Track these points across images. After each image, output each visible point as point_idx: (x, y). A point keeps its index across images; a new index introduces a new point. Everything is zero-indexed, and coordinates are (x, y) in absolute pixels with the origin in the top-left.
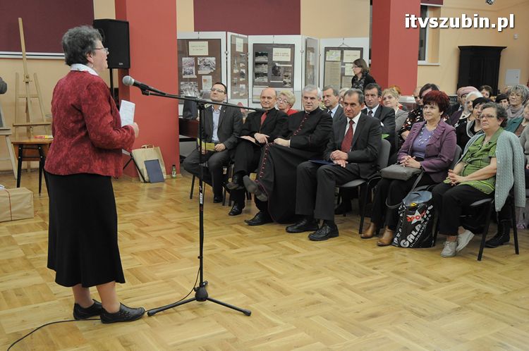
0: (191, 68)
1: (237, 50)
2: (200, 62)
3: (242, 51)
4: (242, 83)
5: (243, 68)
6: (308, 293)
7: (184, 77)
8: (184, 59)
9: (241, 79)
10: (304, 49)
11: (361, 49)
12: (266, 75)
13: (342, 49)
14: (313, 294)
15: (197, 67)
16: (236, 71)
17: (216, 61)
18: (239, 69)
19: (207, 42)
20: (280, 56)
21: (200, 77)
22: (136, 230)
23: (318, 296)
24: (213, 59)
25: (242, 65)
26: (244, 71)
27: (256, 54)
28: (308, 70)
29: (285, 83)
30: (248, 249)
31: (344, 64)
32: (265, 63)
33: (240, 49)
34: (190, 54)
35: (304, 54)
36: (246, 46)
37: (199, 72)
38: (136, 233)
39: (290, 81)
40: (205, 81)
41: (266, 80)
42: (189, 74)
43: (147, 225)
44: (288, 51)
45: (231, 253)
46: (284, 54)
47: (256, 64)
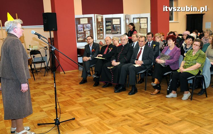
0: (81, 29)
1: (99, 21)
2: (85, 26)
3: (101, 21)
4: (101, 33)
5: (101, 27)
6: (123, 116)
7: (79, 32)
8: (78, 25)
9: (101, 32)
10: (125, 19)
11: (147, 18)
12: (110, 30)
13: (140, 18)
14: (125, 116)
15: (84, 28)
16: (99, 29)
17: (91, 25)
18: (100, 28)
19: (87, 19)
20: (115, 22)
21: (85, 32)
22: (60, 93)
23: (127, 117)
24: (90, 25)
25: (101, 26)
26: (102, 29)
27: (106, 22)
28: (127, 27)
29: (118, 32)
30: (102, 99)
31: (140, 24)
32: (110, 25)
33: (100, 20)
34: (81, 23)
35: (125, 21)
36: (102, 19)
37: (85, 30)
38: (60, 94)
39: (120, 31)
40: (87, 33)
41: (110, 31)
42: (81, 31)
43: (64, 91)
44: (119, 20)
45: (95, 101)
46: (117, 21)
47: (106, 26)
